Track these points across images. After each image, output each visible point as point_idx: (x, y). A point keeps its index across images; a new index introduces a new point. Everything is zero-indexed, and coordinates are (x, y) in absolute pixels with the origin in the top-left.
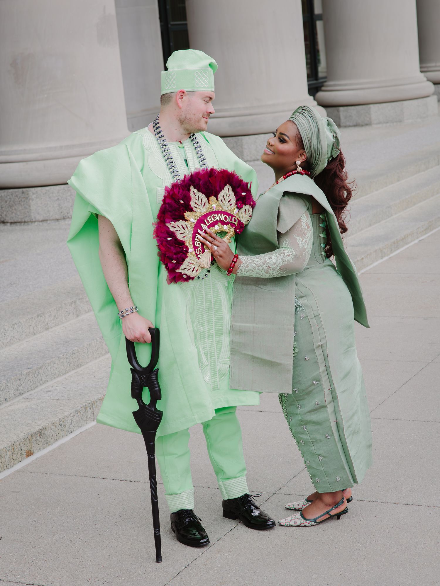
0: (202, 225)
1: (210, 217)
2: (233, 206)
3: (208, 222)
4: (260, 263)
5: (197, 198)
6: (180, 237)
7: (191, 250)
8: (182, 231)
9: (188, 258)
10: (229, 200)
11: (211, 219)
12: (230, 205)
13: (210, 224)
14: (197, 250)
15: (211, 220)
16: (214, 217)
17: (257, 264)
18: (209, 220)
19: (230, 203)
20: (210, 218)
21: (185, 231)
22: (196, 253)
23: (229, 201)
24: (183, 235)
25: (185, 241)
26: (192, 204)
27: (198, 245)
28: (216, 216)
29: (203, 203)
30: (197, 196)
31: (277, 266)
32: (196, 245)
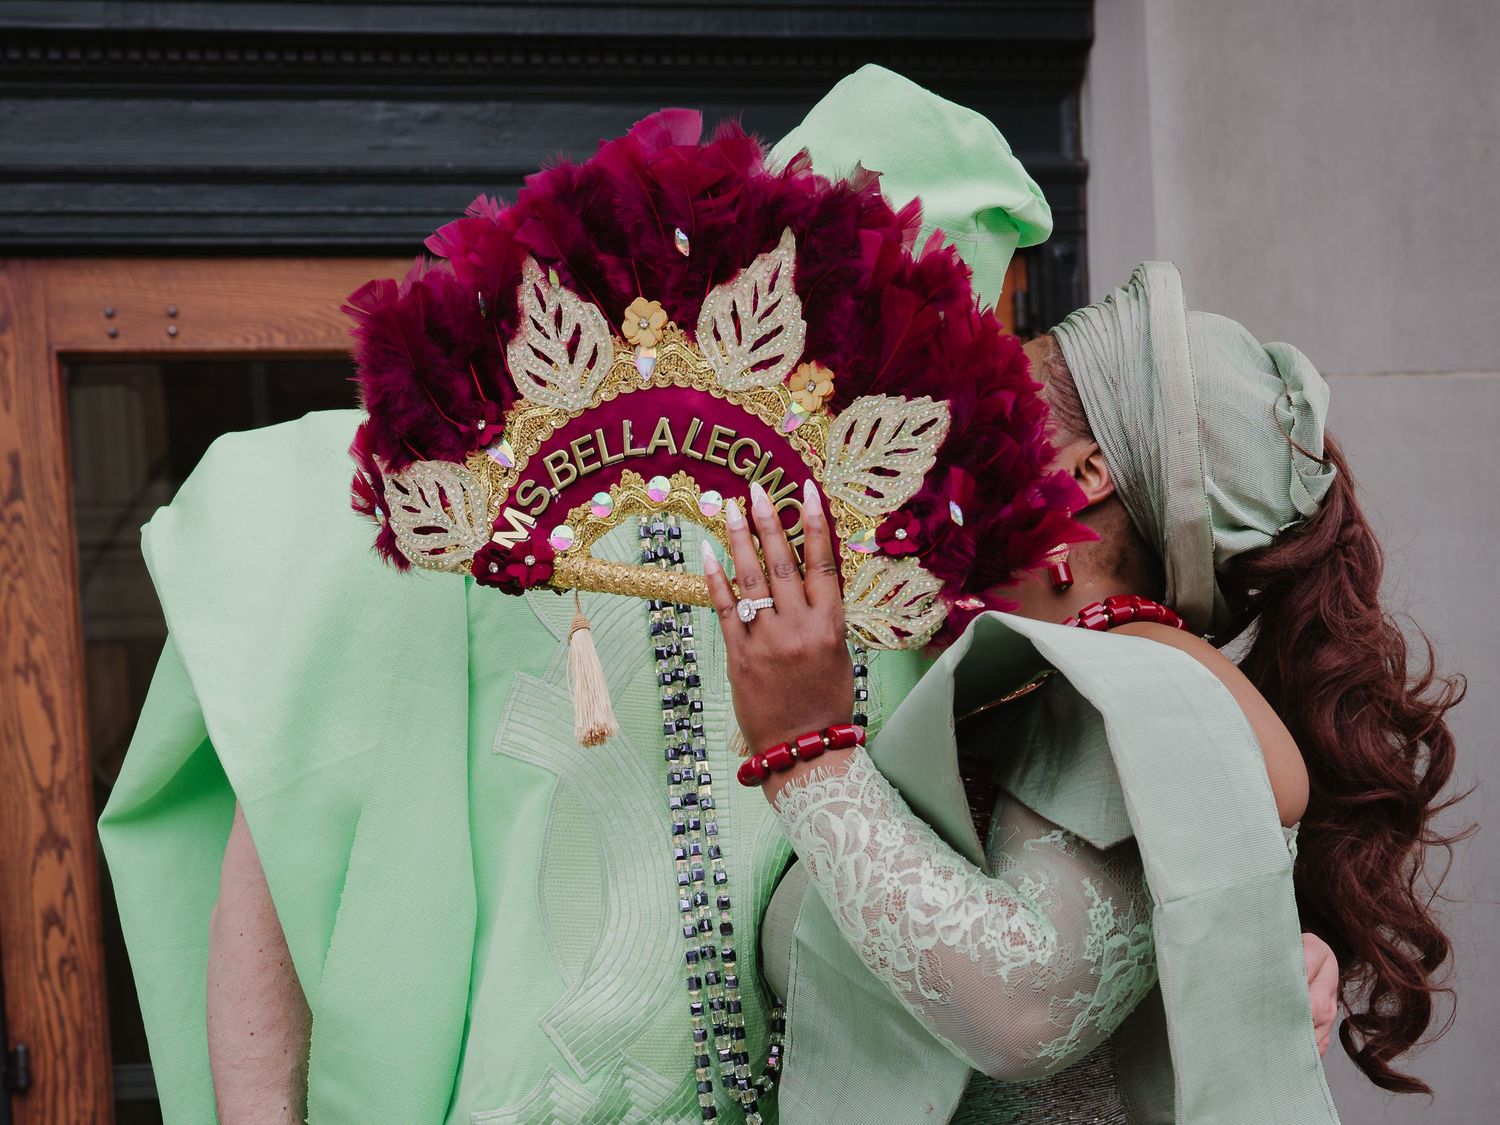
0: (664, 422)
1: (732, 432)
2: (876, 509)
3: (700, 443)
4: (888, 849)
5: (762, 307)
6: (519, 359)
7: (505, 452)
8: (556, 349)
9: (460, 468)
10: (886, 464)
11: (724, 445)
12: (870, 492)
13: (699, 455)
14: (530, 483)
15: (718, 451)
16: (745, 452)
17: (878, 838)
18: (715, 441)
19: (878, 483)
20: (722, 437)
21: (566, 359)
22: (512, 492)
23: (878, 471)
24: (541, 369)
25: (521, 397)
26: (716, 304)
27: (553, 471)
28: (757, 461)
29: (765, 353)
30: (772, 299)
31: (930, 930)
32: (548, 460)
